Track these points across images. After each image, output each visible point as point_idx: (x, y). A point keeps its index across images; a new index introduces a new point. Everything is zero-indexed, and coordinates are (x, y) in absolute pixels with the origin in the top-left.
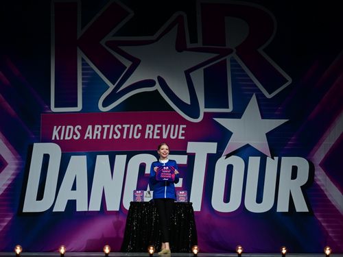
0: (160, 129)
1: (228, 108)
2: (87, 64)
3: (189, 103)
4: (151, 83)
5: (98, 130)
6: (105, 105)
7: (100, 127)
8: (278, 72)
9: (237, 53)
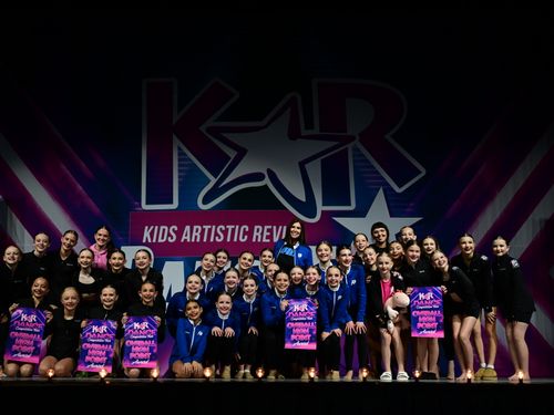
0: (270, 231)
1: (350, 205)
2: (185, 154)
3: (304, 200)
4: (259, 177)
5: (197, 230)
6: (206, 201)
7: (200, 228)
8: (412, 164)
9: (361, 141)
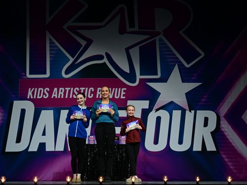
1: (157, 75)
3: (129, 72)
4: (101, 57)
5: (62, 91)
7: (63, 89)
9: (164, 35)
